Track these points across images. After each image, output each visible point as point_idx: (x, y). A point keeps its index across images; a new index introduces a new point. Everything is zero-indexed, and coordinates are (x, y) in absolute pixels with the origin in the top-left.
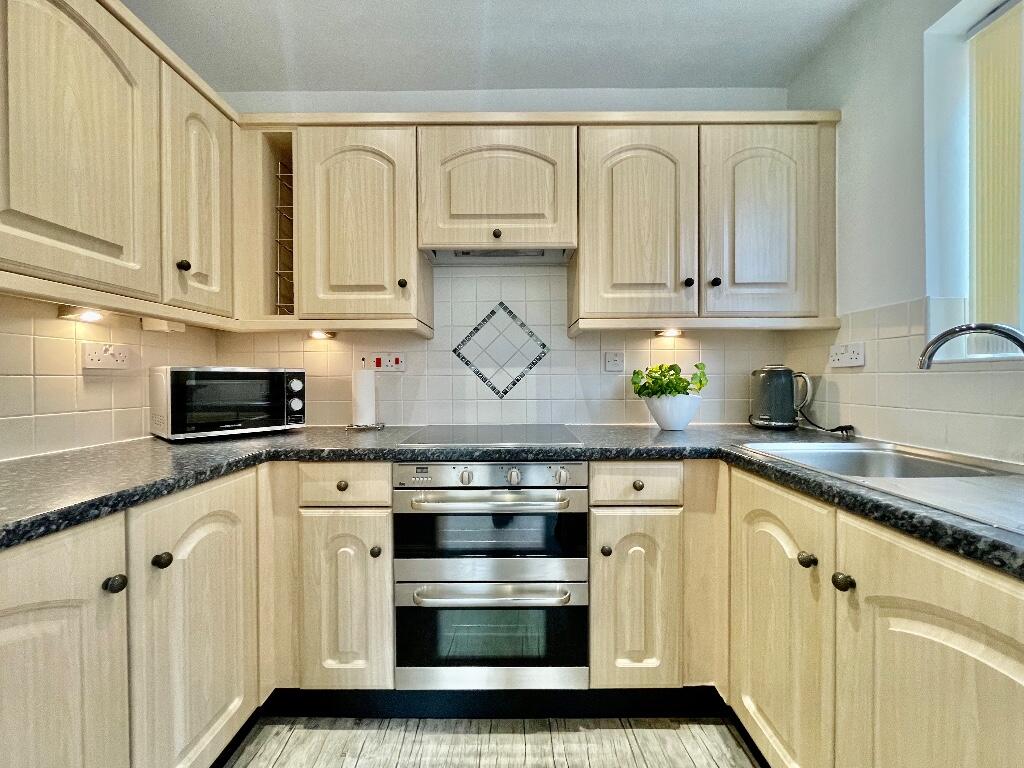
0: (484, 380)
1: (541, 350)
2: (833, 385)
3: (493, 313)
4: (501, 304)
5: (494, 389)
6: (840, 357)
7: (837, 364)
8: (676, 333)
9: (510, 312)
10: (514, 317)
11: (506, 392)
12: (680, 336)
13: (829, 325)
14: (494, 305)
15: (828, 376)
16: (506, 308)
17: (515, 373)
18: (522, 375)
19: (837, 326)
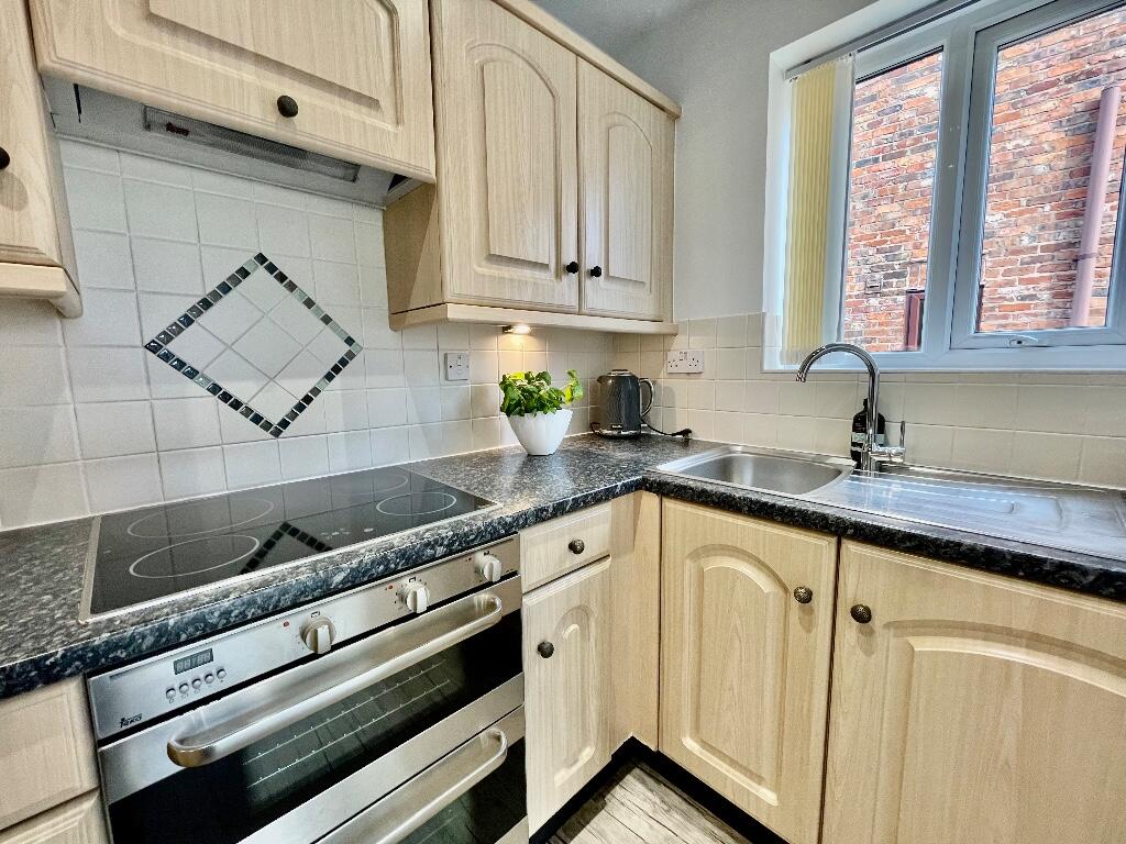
0: (236, 405)
1: (347, 348)
2: (669, 390)
3: (244, 273)
4: (261, 258)
5: (257, 419)
6: (677, 362)
7: (674, 370)
8: (527, 329)
9: (282, 278)
10: (292, 287)
11: (284, 424)
12: (530, 334)
13: (665, 331)
14: (244, 259)
15: (663, 381)
16: (271, 268)
17: (303, 388)
18: (316, 391)
19: (674, 332)
